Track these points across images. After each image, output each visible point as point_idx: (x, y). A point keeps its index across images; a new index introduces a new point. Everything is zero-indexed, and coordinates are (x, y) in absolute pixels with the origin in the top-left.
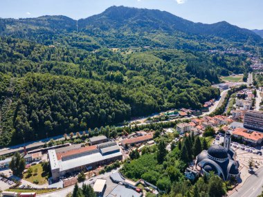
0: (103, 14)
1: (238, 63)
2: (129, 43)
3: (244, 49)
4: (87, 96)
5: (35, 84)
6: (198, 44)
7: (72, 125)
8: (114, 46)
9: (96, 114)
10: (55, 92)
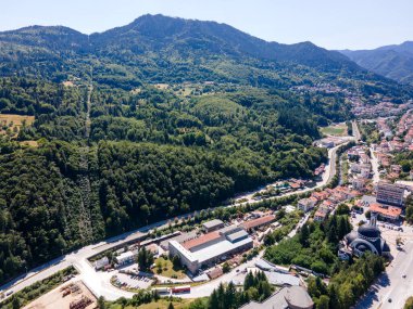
0: (131, 25)
1: (337, 108)
2: (181, 75)
3: (339, 84)
4: (182, 169)
5: (115, 158)
6: (278, 77)
7: (172, 208)
8: (160, 80)
9: (198, 193)
10: (143, 167)
